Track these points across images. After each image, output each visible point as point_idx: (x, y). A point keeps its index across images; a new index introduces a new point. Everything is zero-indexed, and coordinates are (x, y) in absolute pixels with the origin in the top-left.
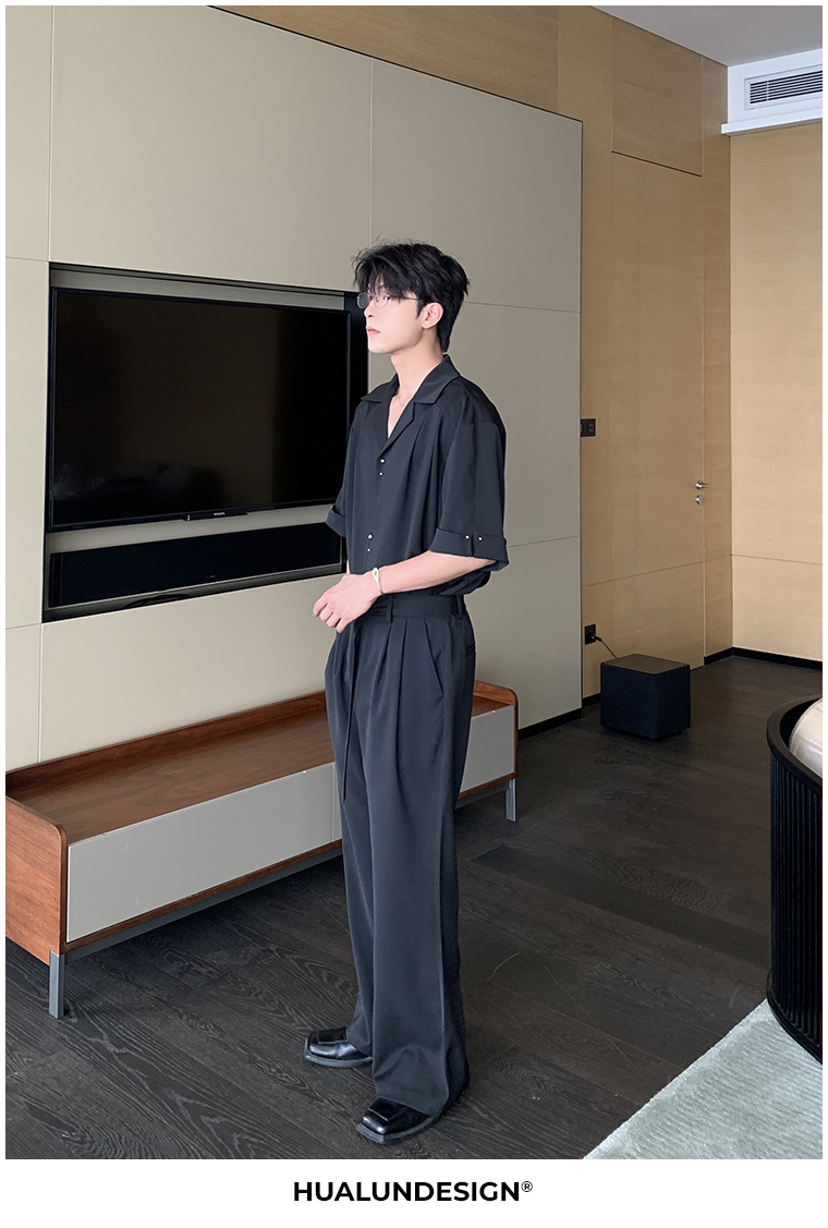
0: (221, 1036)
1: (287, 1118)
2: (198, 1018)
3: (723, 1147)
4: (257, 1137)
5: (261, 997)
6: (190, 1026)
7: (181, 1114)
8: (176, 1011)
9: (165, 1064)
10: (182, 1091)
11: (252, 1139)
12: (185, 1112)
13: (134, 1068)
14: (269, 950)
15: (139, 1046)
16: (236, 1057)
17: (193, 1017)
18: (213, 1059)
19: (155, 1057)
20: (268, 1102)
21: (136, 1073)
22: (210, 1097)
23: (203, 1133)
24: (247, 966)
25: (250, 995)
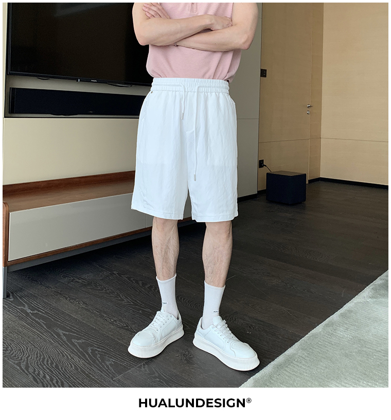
0: (87, 307)
1: (118, 340)
2: (75, 299)
4: (101, 349)
5: (108, 291)
9: (56, 317)
10: (63, 329)
11: (98, 350)
12: (64, 338)
13: (39, 319)
14: (114, 274)
15: (43, 310)
16: (93, 315)
17: (73, 299)
18: (81, 316)
19: (51, 315)
20: (109, 334)
21: (40, 321)
22: (78, 331)
23: (72, 347)
24: (102, 279)
25: (102, 291)
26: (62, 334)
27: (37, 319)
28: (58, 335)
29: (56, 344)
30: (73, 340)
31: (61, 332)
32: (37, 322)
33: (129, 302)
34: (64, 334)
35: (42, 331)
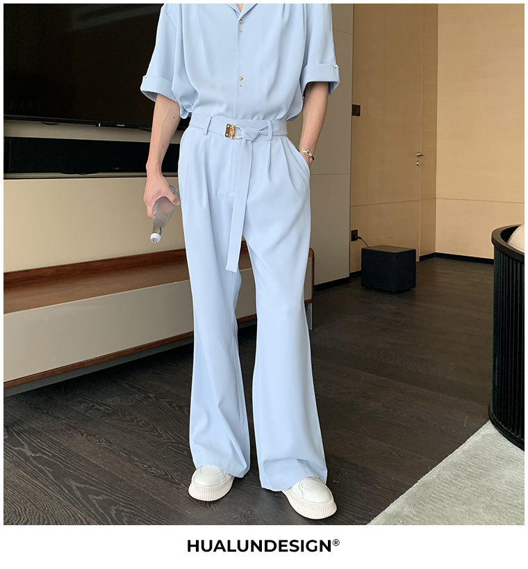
0: (110, 446)
1: (153, 496)
2: (94, 435)
3: (476, 510)
4: (129, 508)
5: (140, 423)
6: (88, 440)
7: (74, 495)
8: (80, 432)
9: (67, 463)
10: (76, 479)
11: (125, 510)
12: (78, 493)
13: (44, 466)
14: (149, 397)
15: (49, 452)
16: (119, 459)
17: (91, 435)
18: (102, 459)
19: (61, 459)
20: (140, 486)
21: (46, 469)
22: (97, 483)
23: (89, 506)
24: (133, 405)
25: (133, 422)
26: (74, 488)
27: (40, 466)
28: (69, 488)
29: (66, 502)
30: (91, 497)
31: (73, 484)
32: (40, 470)
33: (169, 439)
34: (78, 488)
35: (47, 484)
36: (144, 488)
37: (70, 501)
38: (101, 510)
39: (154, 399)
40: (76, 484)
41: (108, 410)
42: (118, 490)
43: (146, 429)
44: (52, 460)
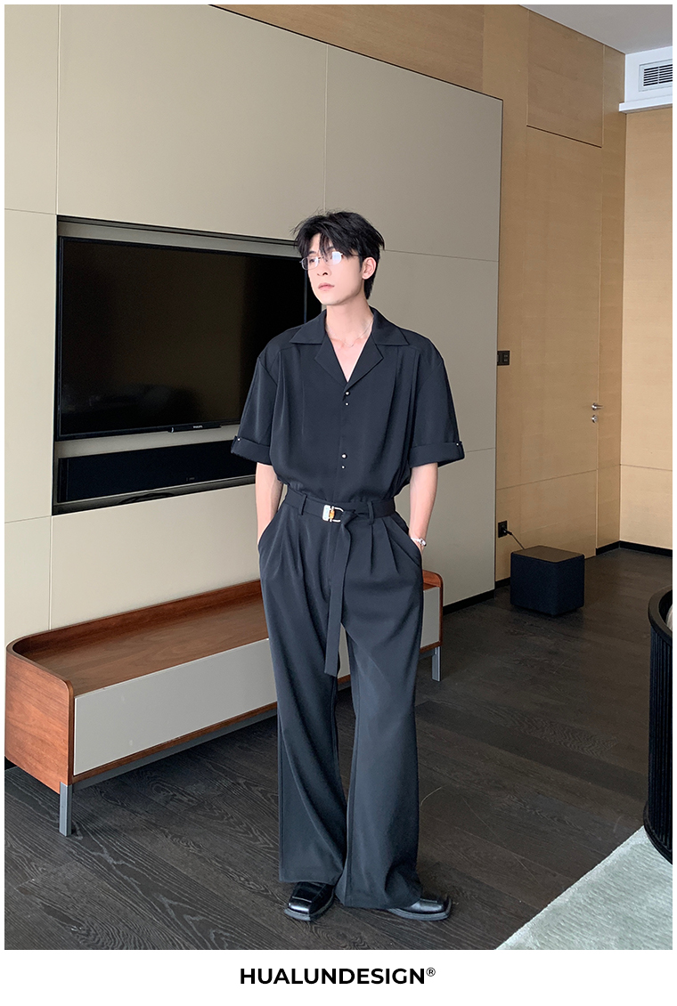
0: (200, 852)
1: (254, 917)
2: (180, 837)
3: (607, 943)
4: (229, 932)
5: (232, 821)
6: (175, 844)
7: (167, 914)
8: (163, 831)
9: (154, 873)
10: (169, 895)
11: (225, 934)
12: (172, 913)
13: (128, 876)
14: (239, 784)
15: (133, 859)
16: (212, 869)
17: (175, 836)
18: (193, 870)
19: (146, 868)
20: (238, 904)
21: (131, 880)
22: (191, 900)
23: (185, 929)
24: (221, 795)
25: (222, 820)
26: (167, 906)
27: (125, 877)
28: (162, 906)
29: (160, 923)
30: (187, 917)
31: (165, 901)
32: (126, 882)
33: (266, 843)
34: (170, 905)
35: (137, 900)
36: (243, 907)
37: (165, 923)
38: (199, 934)
39: (245, 787)
40: (167, 900)
41: (192, 801)
42: (215, 909)
43: (239, 830)
44: (137, 869)
